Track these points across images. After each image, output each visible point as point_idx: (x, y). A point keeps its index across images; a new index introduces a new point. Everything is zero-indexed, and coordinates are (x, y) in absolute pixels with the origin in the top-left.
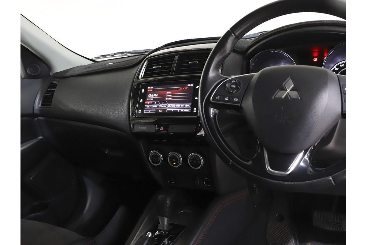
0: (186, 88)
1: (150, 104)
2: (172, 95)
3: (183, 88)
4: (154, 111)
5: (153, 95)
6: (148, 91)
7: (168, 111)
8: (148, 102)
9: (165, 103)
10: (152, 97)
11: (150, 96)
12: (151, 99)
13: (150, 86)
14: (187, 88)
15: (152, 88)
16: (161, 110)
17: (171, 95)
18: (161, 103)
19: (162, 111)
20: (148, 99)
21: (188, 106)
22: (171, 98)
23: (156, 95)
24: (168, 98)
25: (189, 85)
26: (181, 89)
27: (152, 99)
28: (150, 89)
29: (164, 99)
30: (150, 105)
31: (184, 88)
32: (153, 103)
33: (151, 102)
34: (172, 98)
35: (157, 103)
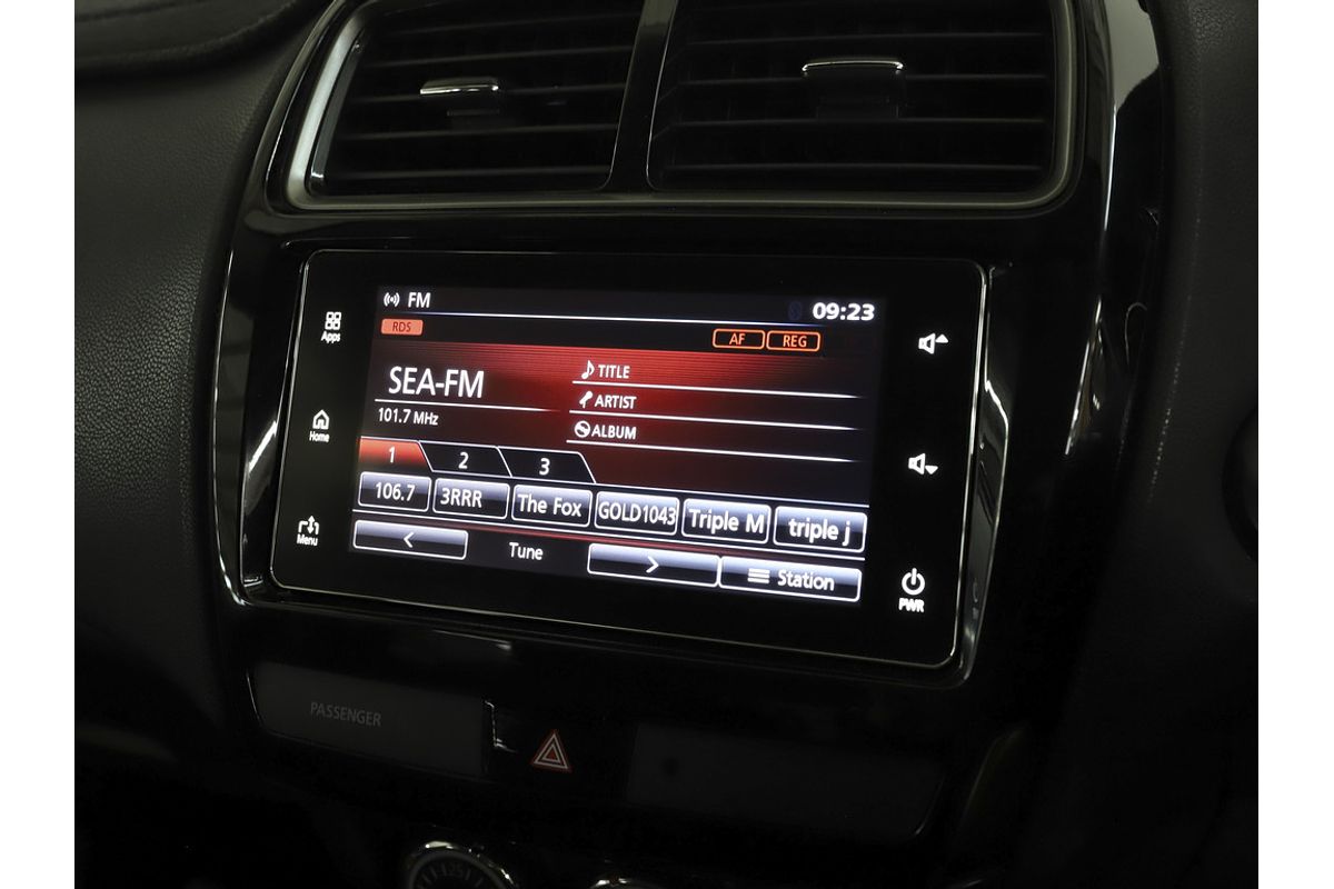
0: (791, 341)
1: (405, 466)
2: (646, 401)
3: (756, 339)
4: (455, 548)
5: (439, 376)
6: (388, 326)
7: (600, 563)
8: (393, 448)
9: (567, 471)
10: (425, 395)
11: (402, 379)
12: (420, 418)
13: (403, 285)
14: (811, 341)
15: (421, 299)
16: (528, 540)
17: (629, 401)
18: (525, 468)
19: (538, 554)
20: (385, 415)
21: (832, 533)
22: (631, 433)
23: (470, 384)
24: (593, 421)
25: (826, 310)
26: (737, 341)
27: (433, 419)
28: (403, 312)
29: (558, 428)
30: (415, 482)
31: (776, 340)
32: (443, 461)
33: (415, 447)
34: (647, 431)
35: (484, 465)
